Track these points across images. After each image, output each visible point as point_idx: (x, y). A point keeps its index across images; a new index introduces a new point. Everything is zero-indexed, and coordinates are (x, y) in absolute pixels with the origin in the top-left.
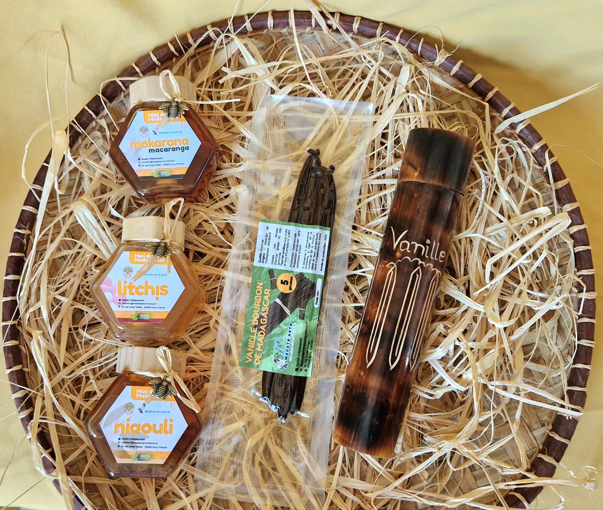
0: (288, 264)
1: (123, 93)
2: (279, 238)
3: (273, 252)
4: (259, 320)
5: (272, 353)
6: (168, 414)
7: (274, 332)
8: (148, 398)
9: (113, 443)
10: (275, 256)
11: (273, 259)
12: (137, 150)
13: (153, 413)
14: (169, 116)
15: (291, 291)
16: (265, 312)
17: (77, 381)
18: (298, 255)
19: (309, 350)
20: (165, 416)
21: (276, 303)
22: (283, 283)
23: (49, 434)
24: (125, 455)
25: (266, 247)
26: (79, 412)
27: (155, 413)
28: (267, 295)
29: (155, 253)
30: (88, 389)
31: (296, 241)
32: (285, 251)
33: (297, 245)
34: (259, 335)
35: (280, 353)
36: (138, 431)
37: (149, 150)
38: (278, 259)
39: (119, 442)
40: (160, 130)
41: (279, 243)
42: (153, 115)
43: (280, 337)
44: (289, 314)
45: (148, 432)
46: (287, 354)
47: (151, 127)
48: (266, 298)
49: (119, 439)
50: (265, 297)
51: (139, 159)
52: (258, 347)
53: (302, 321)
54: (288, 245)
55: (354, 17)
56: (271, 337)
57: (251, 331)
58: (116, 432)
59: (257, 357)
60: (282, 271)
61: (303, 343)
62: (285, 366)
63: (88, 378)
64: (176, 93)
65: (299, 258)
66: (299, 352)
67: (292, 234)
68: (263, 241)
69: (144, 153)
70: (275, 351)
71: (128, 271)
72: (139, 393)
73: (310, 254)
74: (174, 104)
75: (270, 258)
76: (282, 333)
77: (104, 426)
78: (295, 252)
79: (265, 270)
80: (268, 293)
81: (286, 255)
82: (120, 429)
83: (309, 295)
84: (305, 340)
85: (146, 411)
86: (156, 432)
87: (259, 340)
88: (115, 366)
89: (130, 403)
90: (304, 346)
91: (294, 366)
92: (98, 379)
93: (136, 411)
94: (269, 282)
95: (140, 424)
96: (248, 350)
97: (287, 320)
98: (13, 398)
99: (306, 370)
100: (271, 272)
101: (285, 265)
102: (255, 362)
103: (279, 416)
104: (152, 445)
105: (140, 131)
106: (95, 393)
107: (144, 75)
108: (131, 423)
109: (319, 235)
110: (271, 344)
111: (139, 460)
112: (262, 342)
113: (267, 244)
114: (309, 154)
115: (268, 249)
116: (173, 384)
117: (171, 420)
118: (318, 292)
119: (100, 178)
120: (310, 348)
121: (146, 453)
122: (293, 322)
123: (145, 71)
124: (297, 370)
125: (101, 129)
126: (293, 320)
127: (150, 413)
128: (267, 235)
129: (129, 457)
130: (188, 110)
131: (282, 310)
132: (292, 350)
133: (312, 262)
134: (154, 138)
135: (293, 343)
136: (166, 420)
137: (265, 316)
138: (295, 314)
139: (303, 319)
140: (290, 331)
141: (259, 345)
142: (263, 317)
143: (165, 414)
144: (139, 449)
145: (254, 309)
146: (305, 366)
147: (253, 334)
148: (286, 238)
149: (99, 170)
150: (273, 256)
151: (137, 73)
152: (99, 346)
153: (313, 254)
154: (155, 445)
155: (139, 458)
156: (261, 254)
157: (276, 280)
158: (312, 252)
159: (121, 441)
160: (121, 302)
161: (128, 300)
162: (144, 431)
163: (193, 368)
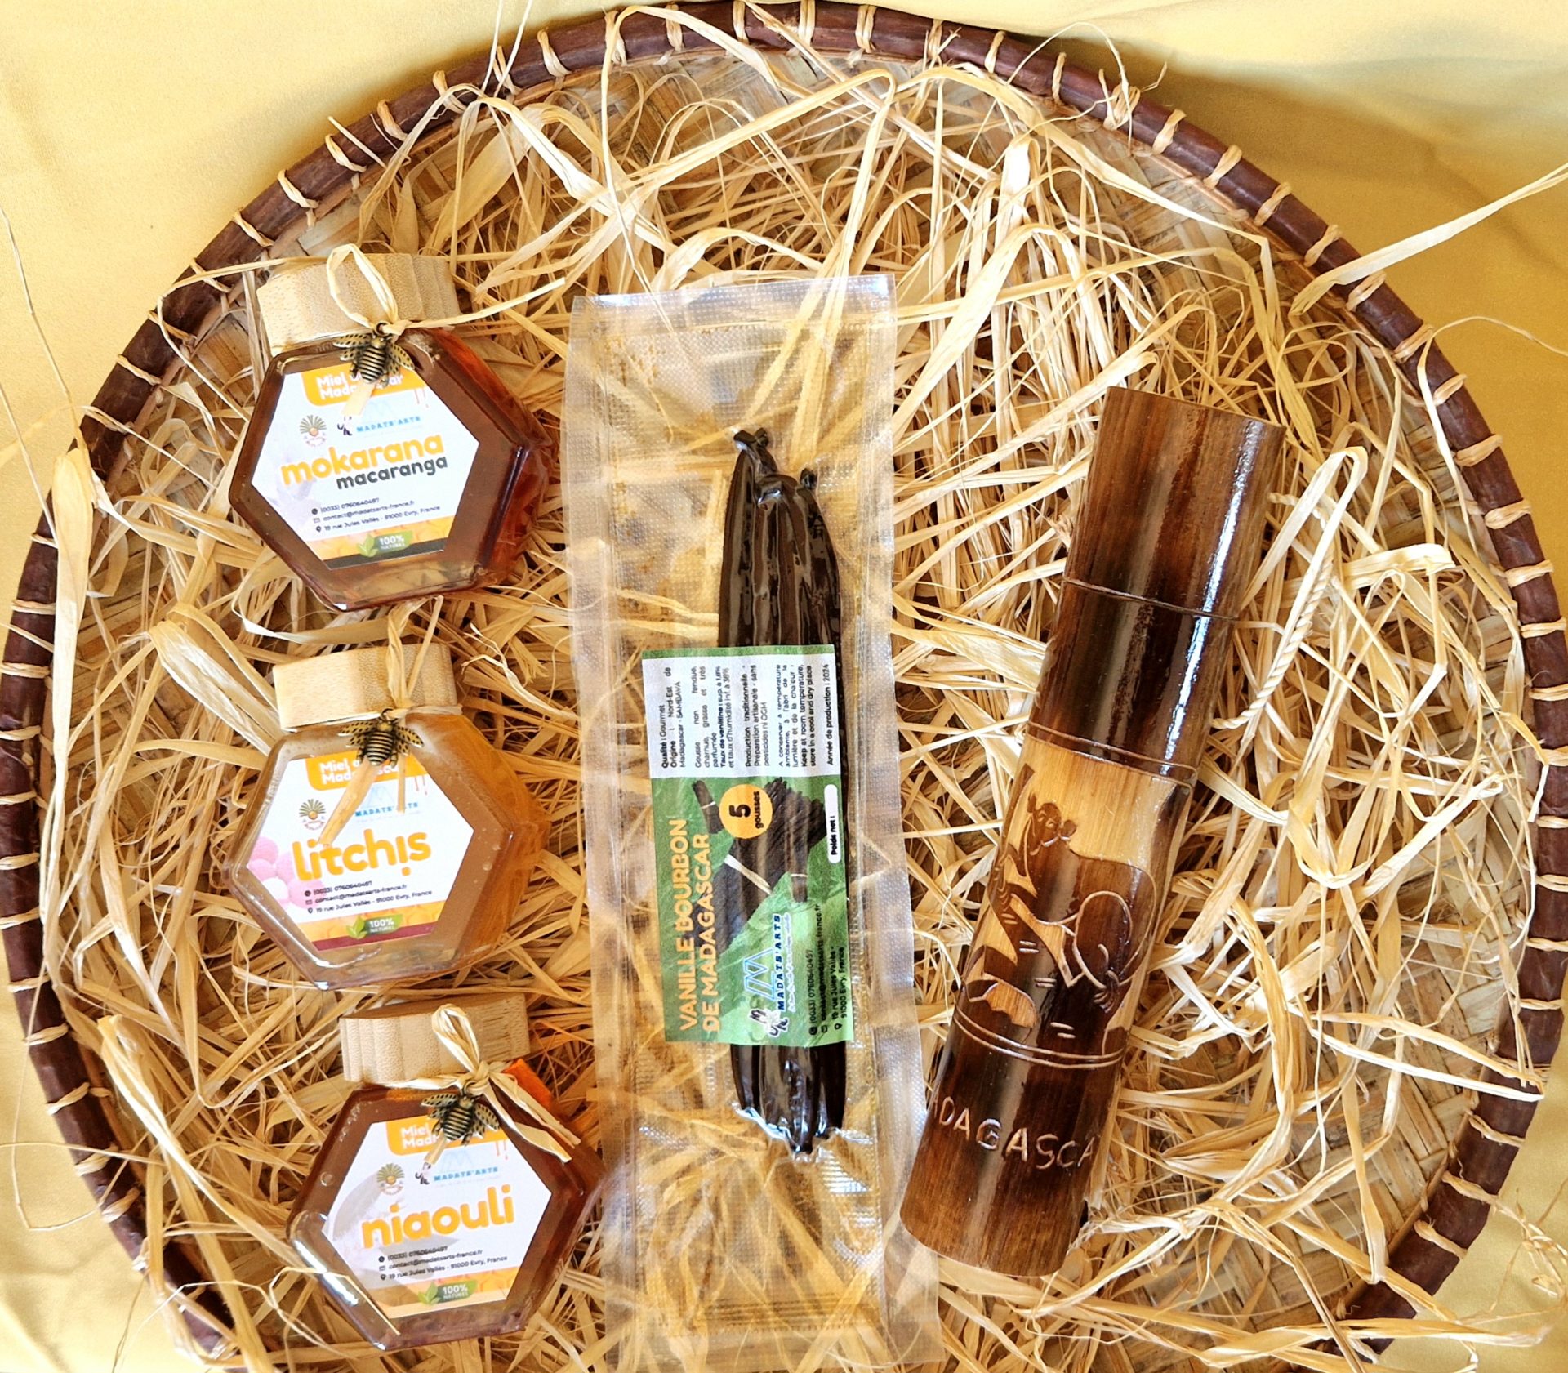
0: (740, 758)
2: (704, 693)
3: (694, 733)
6: (493, 1174)
7: (735, 944)
8: (433, 1145)
9: (366, 1271)
11: (699, 752)
13: (454, 1180)
17: (248, 1107)
18: (761, 730)
19: (836, 973)
20: (489, 1181)
24: (403, 1295)
25: (673, 722)
26: (266, 1177)
27: (460, 1179)
29: (365, 754)
30: (277, 1119)
36: (425, 1230)
39: (382, 1268)
41: (705, 709)
43: (757, 954)
44: (767, 892)
45: (452, 1227)
46: (780, 995)
49: (381, 1259)
58: (368, 1243)
60: (726, 784)
65: (765, 739)
68: (662, 709)
71: (312, 812)
72: (408, 1137)
75: (690, 751)
76: (758, 944)
77: (336, 1234)
82: (377, 1234)
85: (437, 1178)
86: (472, 1225)
88: (339, 1054)
89: (390, 1166)
91: (804, 1022)
93: (409, 1181)
94: (700, 814)
95: (425, 1214)
104: (468, 1259)
106: (298, 1126)
108: (402, 1215)
111: (442, 1301)
113: (675, 713)
115: (681, 728)
117: (505, 1189)
121: (456, 1281)
122: (781, 912)
126: (781, 907)
127: (448, 1181)
128: (670, 690)
129: (414, 1299)
136: (491, 1192)
143: (487, 1174)
144: (437, 1275)
146: (834, 1015)
150: (698, 744)
154: (475, 1258)
156: (665, 745)
157: (716, 808)
159: (387, 1263)
160: (312, 897)
161: (329, 890)
162: (439, 1228)
163: (547, 1024)
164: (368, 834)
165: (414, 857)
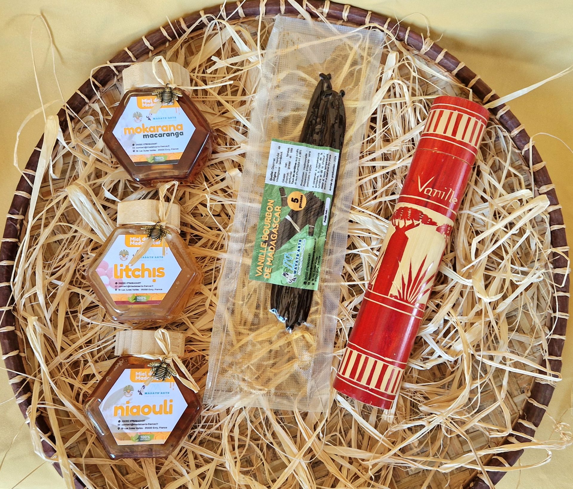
1: (116, 77)
6: (167, 394)
8: (147, 380)
9: (113, 425)
12: (131, 136)
13: (152, 394)
14: (162, 101)
17: (76, 365)
20: (165, 397)
23: (48, 418)
24: (125, 436)
26: (78, 394)
27: (155, 395)
29: (150, 236)
30: (86, 372)
36: (138, 412)
37: (144, 136)
39: (119, 425)
40: (154, 116)
42: (145, 100)
45: (148, 413)
47: (145, 113)
49: (119, 421)
51: (133, 145)
55: (344, 5)
58: (116, 415)
63: (86, 362)
64: (170, 79)
69: (139, 139)
71: (124, 254)
72: (138, 376)
74: (167, 90)
77: (104, 409)
82: (120, 411)
85: (146, 393)
86: (156, 413)
88: (114, 348)
89: (129, 386)
92: (96, 362)
93: (135, 393)
95: (139, 406)
98: (10, 383)
104: (152, 426)
105: (134, 117)
106: (94, 375)
107: (137, 59)
108: (131, 405)
111: (140, 441)
116: (172, 365)
117: (171, 401)
119: (94, 162)
121: (146, 434)
123: (138, 55)
125: (94, 113)
127: (150, 395)
129: (129, 439)
130: (181, 96)
134: (148, 124)
136: (165, 401)
143: (165, 394)
144: (139, 431)
149: (93, 154)
151: (130, 57)
152: (97, 329)
154: (155, 426)
155: (139, 439)
159: (121, 423)
160: (118, 285)
161: (125, 283)
162: (144, 412)
163: (192, 348)
164: (143, 265)
165: (158, 276)
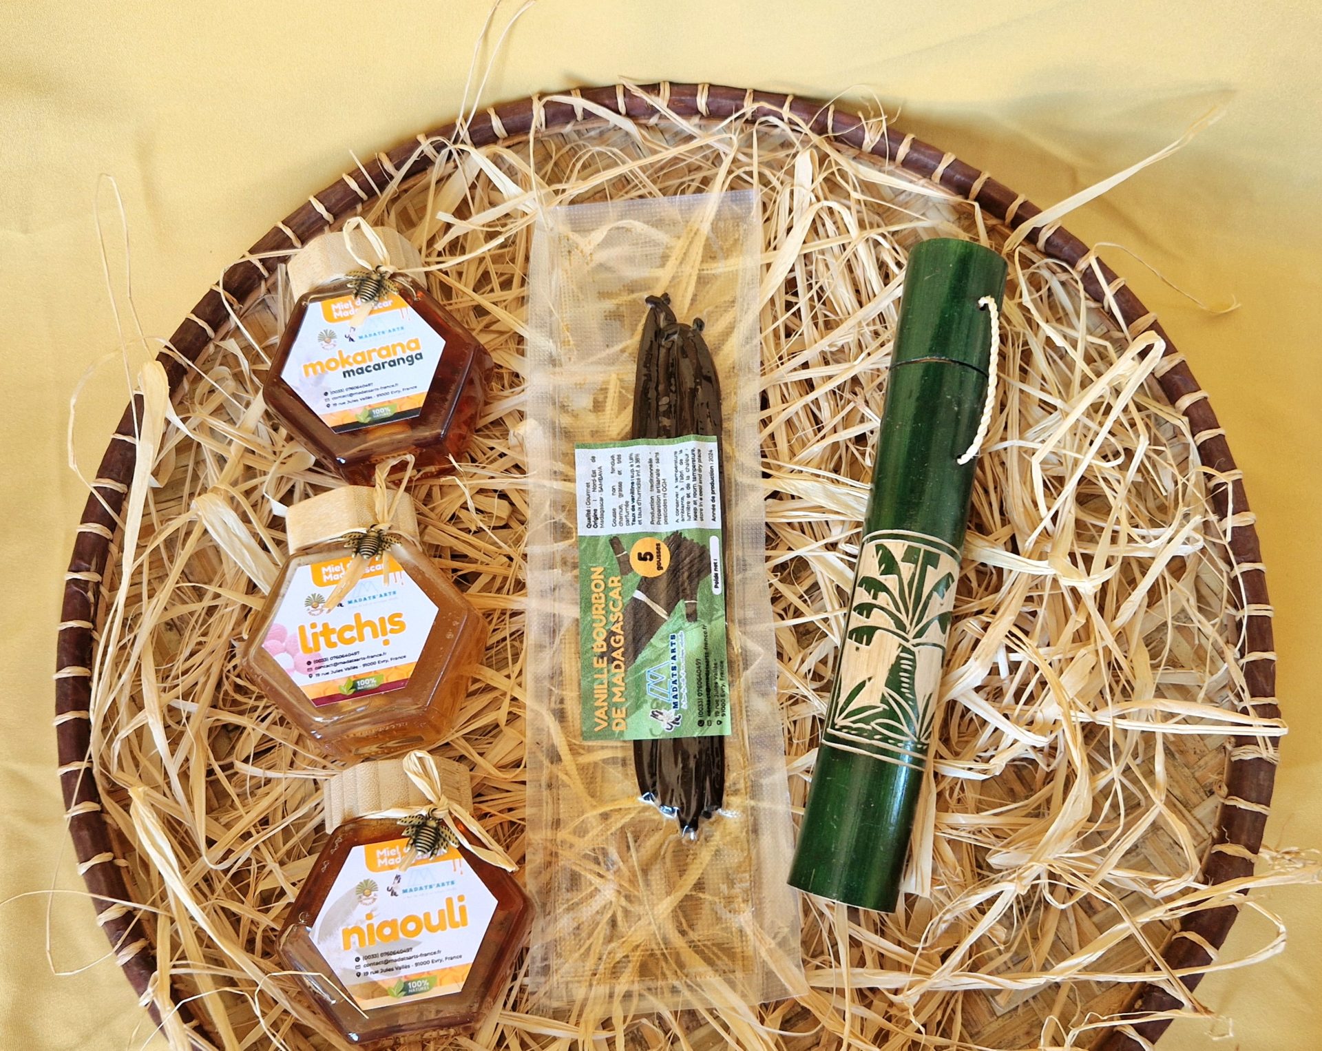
0: (646, 518)
2: (620, 473)
3: (612, 502)
4: (607, 640)
5: (646, 702)
6: (450, 886)
7: (640, 658)
8: (403, 863)
9: (345, 970)
10: (618, 511)
11: (615, 516)
12: (320, 378)
13: (419, 892)
15: (661, 572)
16: (617, 621)
18: (662, 499)
19: (718, 681)
20: (448, 892)
21: (635, 600)
22: (642, 558)
24: (375, 990)
25: (596, 495)
26: (252, 937)
27: (424, 891)
28: (614, 588)
30: (265, 886)
31: (654, 474)
32: (636, 496)
33: (659, 482)
34: (614, 671)
35: (661, 699)
36: (394, 935)
38: (624, 513)
39: (358, 967)
41: (620, 484)
43: (657, 666)
44: (666, 618)
45: (417, 931)
46: (675, 697)
48: (614, 594)
49: (358, 959)
50: (611, 594)
52: (614, 695)
53: (694, 625)
54: (639, 484)
56: (637, 670)
57: (596, 665)
58: (347, 946)
59: (618, 716)
60: (635, 537)
61: (703, 667)
62: (676, 721)
65: (665, 505)
66: (700, 687)
67: (644, 462)
68: (588, 485)
70: (650, 696)
71: (314, 602)
72: (382, 857)
73: (686, 491)
75: (608, 517)
76: (658, 658)
77: (320, 938)
78: (655, 494)
79: (602, 542)
80: (616, 584)
81: (639, 504)
82: (355, 938)
83: (699, 572)
84: (708, 662)
85: (405, 891)
86: (432, 929)
87: (615, 680)
89: (366, 881)
90: (707, 674)
91: (694, 716)
93: (382, 894)
94: (615, 561)
95: (394, 921)
96: (596, 704)
97: (663, 630)
98: (100, 923)
99: (720, 723)
100: (615, 542)
101: (640, 523)
102: (614, 728)
103: (682, 827)
104: (429, 958)
105: (320, 340)
106: (282, 891)
108: (376, 922)
109: (696, 452)
110: (639, 683)
111: (408, 994)
112: (620, 683)
113: (598, 489)
114: (650, 306)
115: (602, 499)
117: (461, 898)
118: (715, 564)
120: (719, 676)
121: (419, 977)
122: (677, 631)
124: (701, 723)
126: (676, 627)
127: (414, 893)
128: (594, 472)
129: (384, 993)
131: (650, 611)
132: (684, 686)
133: (692, 506)
135: (682, 671)
136: (449, 901)
137: (619, 631)
138: (677, 615)
139: (696, 620)
140: (673, 651)
141: (615, 690)
142: (614, 634)
143: (446, 886)
144: (403, 973)
145: (593, 621)
146: (717, 714)
147: (600, 671)
148: (632, 471)
150: (614, 510)
153: (691, 491)
154: (435, 957)
155: (406, 990)
156: (589, 511)
157: (627, 556)
158: (688, 487)
159: (362, 962)
160: (313, 665)
161: (326, 660)
162: (407, 933)
164: (357, 616)
165: (392, 631)
